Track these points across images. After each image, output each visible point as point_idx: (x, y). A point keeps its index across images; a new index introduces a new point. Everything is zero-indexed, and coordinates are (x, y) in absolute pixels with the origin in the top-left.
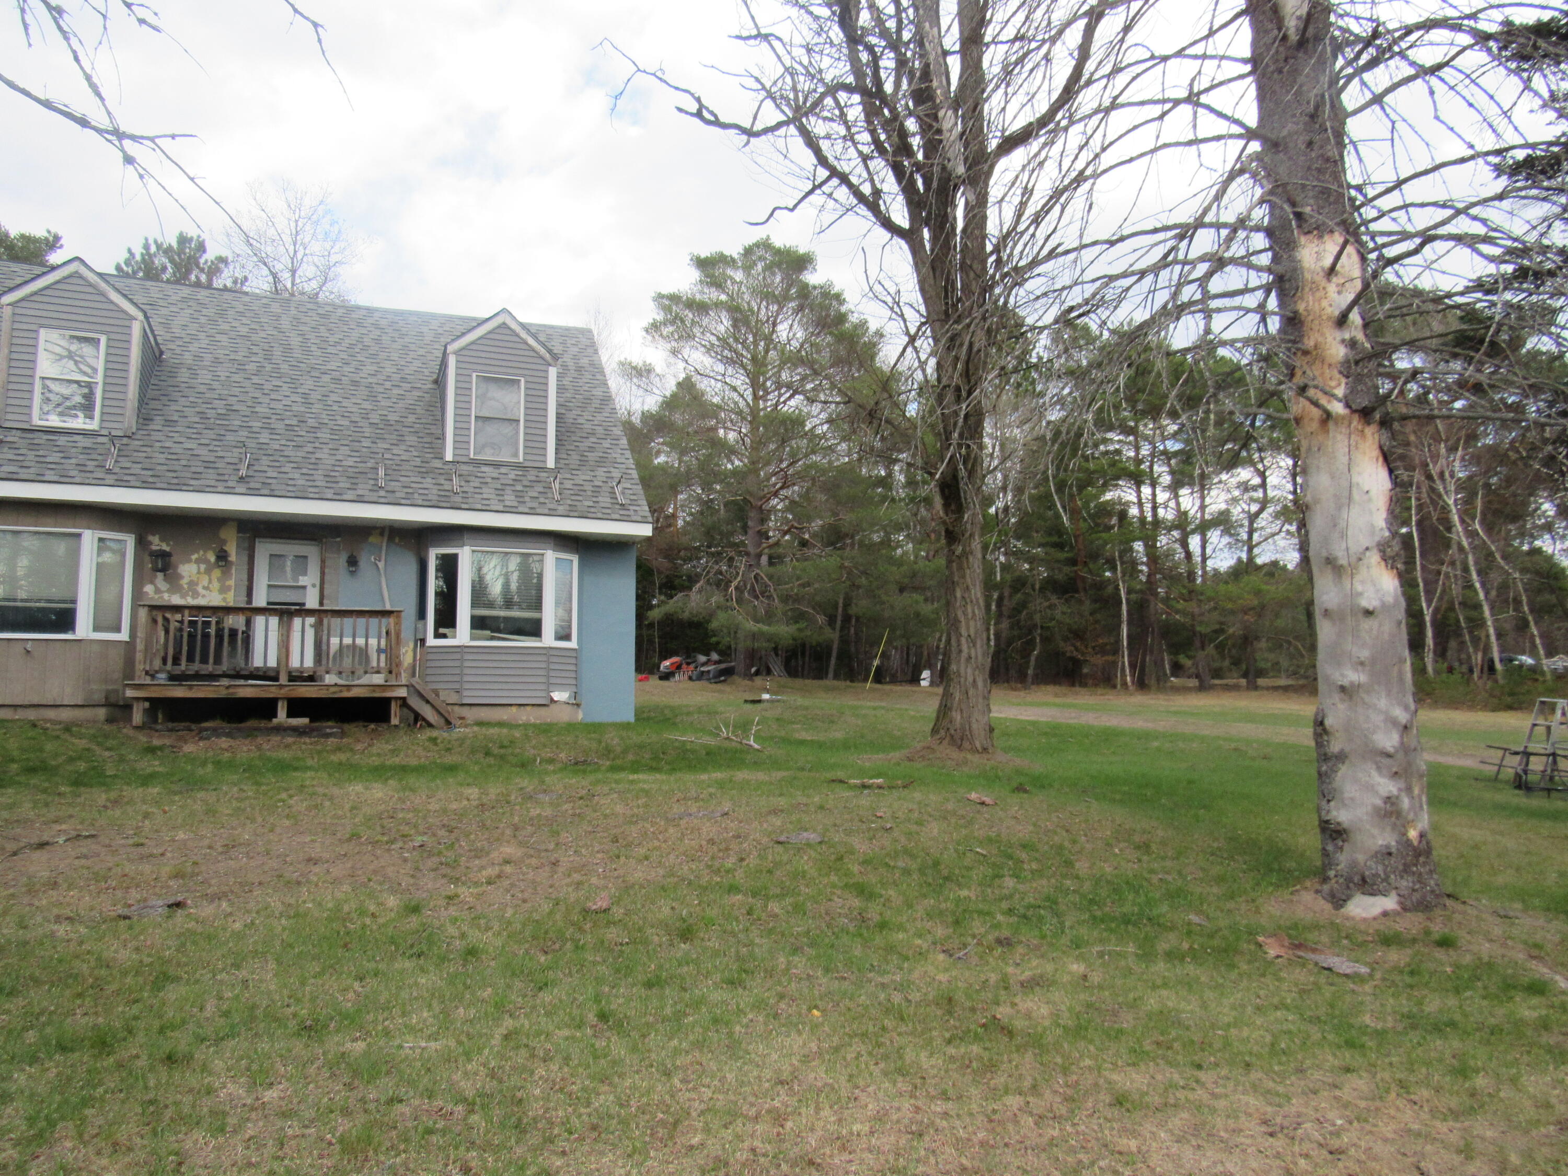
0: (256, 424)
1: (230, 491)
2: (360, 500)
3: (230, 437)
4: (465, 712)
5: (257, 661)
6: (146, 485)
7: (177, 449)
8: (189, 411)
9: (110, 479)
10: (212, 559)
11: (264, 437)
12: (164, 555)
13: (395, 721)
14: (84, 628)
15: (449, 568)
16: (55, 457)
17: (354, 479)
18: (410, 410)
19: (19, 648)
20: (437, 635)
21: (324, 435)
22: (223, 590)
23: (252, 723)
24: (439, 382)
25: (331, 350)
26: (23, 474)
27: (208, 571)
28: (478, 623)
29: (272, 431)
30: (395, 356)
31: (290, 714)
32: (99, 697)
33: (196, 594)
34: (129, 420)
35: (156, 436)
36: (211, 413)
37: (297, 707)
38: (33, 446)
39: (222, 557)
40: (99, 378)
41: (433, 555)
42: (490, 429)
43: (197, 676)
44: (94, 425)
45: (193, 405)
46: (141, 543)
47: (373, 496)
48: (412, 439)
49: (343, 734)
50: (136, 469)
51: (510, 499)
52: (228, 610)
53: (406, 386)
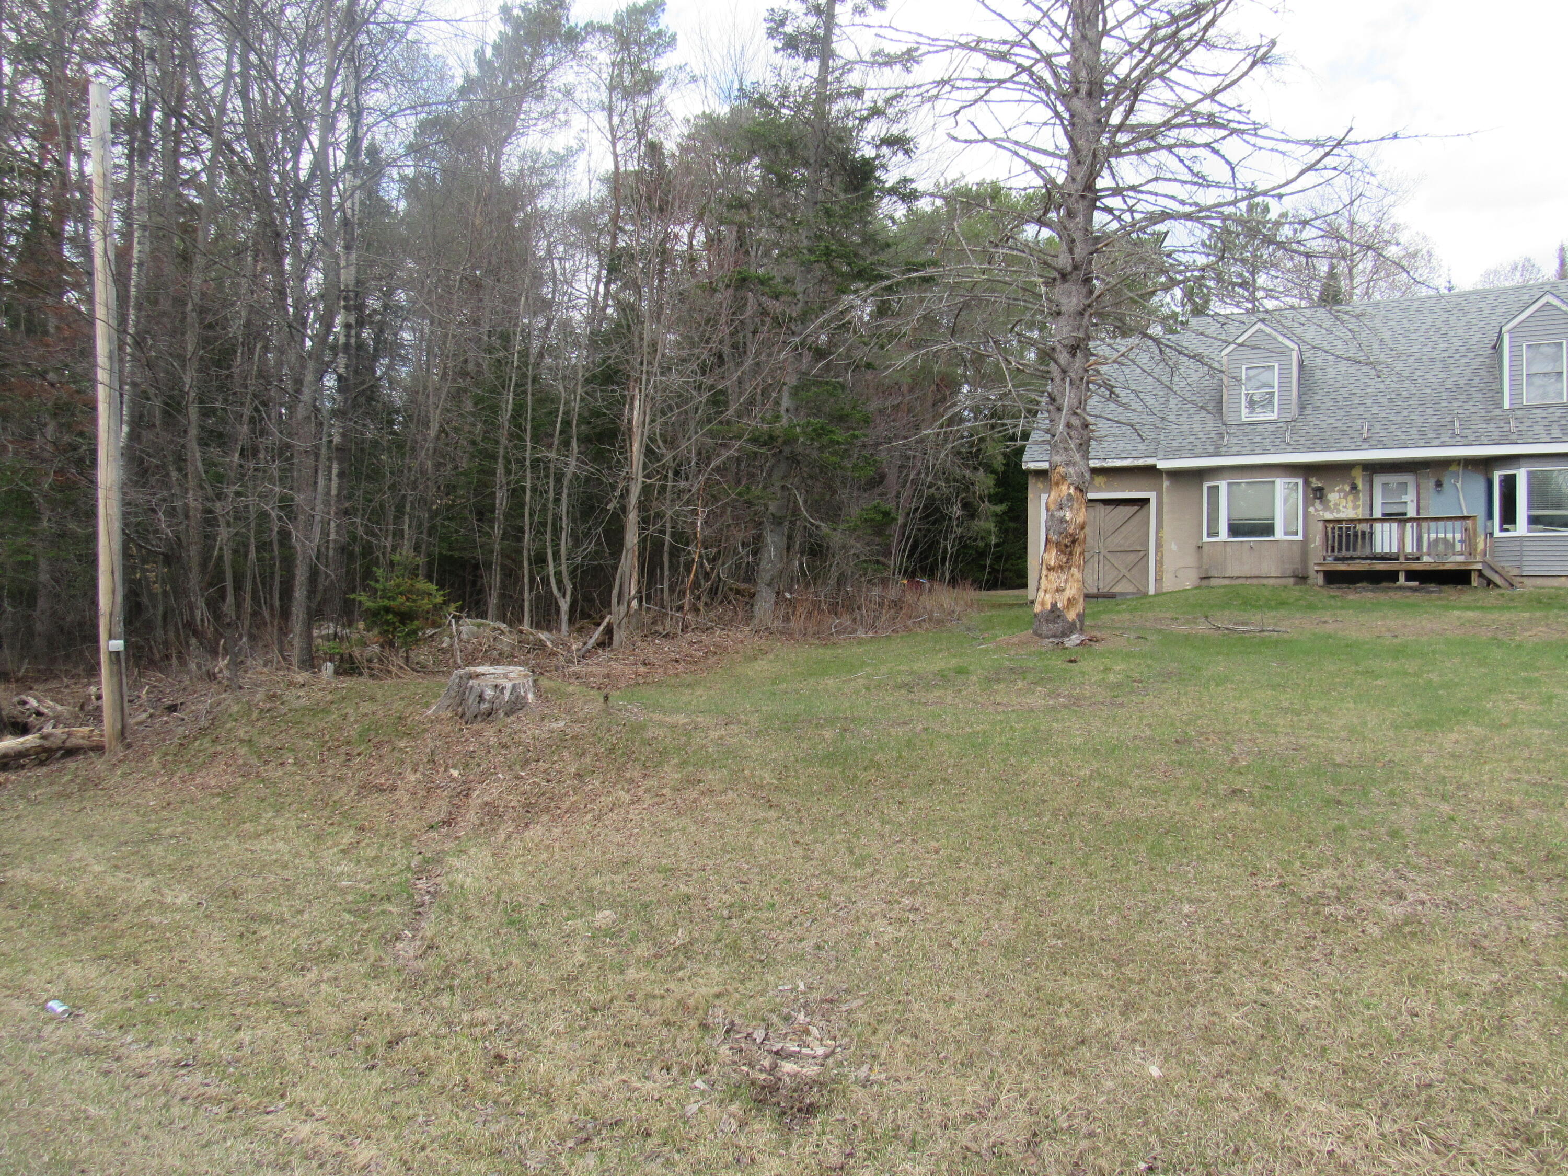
0: (1369, 401)
1: (1359, 448)
2: (1443, 445)
3: (1354, 412)
4: (1525, 580)
5: (1378, 550)
6: (1310, 450)
7: (1323, 425)
8: (1326, 399)
9: (1289, 449)
10: (1347, 488)
11: (1375, 409)
12: (1320, 489)
13: (1474, 584)
14: (1279, 534)
15: (1509, 484)
16: (1258, 439)
17: (1438, 432)
18: (1475, 373)
19: (1247, 546)
20: (1502, 530)
21: (1415, 403)
22: (1355, 507)
23: (1385, 584)
24: (1497, 347)
25: (1413, 337)
26: (1245, 451)
27: (1345, 497)
28: (1533, 520)
29: (1379, 404)
30: (1460, 332)
31: (1407, 579)
32: (1289, 573)
33: (1339, 511)
34: (1295, 411)
35: (1310, 418)
36: (1340, 398)
37: (1412, 575)
38: (1245, 434)
39: (1354, 487)
40: (1276, 389)
41: (1497, 476)
42: (1538, 381)
43: (1352, 558)
44: (1274, 417)
45: (1328, 394)
46: (1306, 483)
47: (1452, 442)
48: (1478, 396)
49: (1440, 592)
50: (1302, 441)
51: (1556, 432)
52: (1360, 521)
53: (1471, 355)
